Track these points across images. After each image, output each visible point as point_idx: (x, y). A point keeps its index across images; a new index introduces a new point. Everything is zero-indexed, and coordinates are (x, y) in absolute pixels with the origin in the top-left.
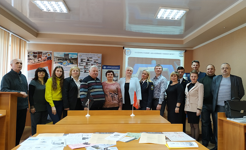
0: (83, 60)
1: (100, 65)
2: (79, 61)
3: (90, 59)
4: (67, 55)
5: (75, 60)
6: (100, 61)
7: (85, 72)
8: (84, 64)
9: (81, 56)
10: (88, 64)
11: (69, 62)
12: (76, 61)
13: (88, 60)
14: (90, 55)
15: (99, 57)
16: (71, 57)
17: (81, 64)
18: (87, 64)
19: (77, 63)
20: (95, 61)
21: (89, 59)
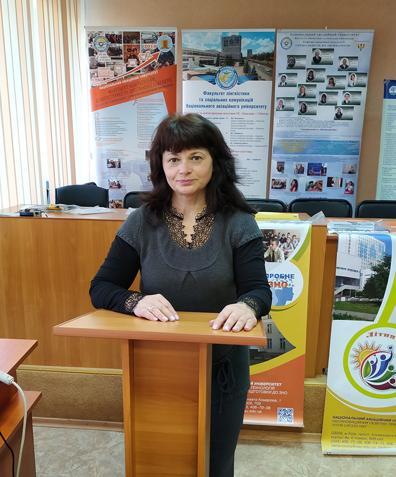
0: (299, 62)
1: (364, 80)
2: (281, 64)
3: (324, 57)
4: (232, 42)
5: (265, 62)
6: (361, 64)
7: (303, 111)
8: (301, 78)
10: (317, 76)
11: (240, 70)
12: (268, 65)
13: (317, 61)
14: (323, 37)
15: (361, 47)
16: (250, 51)
17: (289, 80)
18: (311, 78)
19: (272, 75)
20: (345, 62)
21: (321, 55)
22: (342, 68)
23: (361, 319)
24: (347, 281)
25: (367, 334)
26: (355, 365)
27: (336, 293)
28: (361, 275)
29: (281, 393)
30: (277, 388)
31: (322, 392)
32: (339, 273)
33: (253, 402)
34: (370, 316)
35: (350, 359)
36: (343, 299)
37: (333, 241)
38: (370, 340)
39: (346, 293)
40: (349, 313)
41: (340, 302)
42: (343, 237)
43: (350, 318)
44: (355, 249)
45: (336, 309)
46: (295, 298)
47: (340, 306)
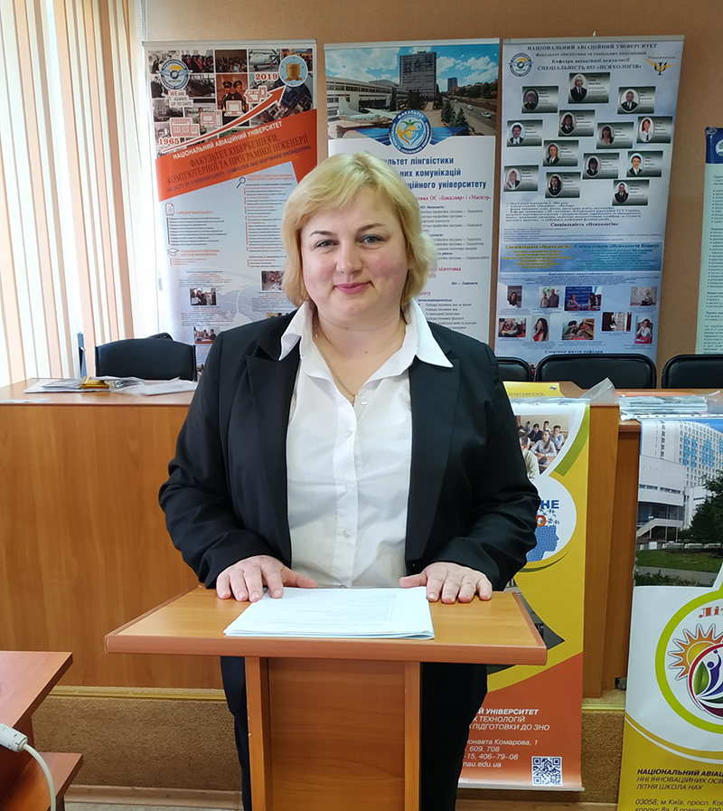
0: (545, 100)
1: (667, 129)
2: (512, 105)
3: (592, 88)
4: (418, 65)
5: (481, 100)
6: (661, 100)
7: (555, 191)
8: (550, 128)
9: (524, 65)
10: (580, 124)
11: (435, 117)
12: (487, 106)
13: (578, 96)
14: (589, 52)
15: (660, 68)
16: (452, 82)
17: (527, 133)
18: (567, 128)
19: (494, 125)
20: (630, 97)
21: (586, 85)
22: (627, 108)
23: (687, 583)
24: (660, 510)
25: (700, 610)
26: (678, 671)
27: (639, 533)
28: (686, 498)
29: (538, 727)
30: (529, 719)
31: (617, 723)
32: (644, 496)
33: (485, 747)
34: (704, 576)
35: (669, 660)
36: (653, 545)
37: (632, 435)
38: (706, 623)
39: (657, 533)
40: (665, 572)
41: (647, 551)
42: (649, 426)
43: (667, 581)
44: (672, 450)
45: (639, 564)
46: (560, 546)
47: (646, 558)
